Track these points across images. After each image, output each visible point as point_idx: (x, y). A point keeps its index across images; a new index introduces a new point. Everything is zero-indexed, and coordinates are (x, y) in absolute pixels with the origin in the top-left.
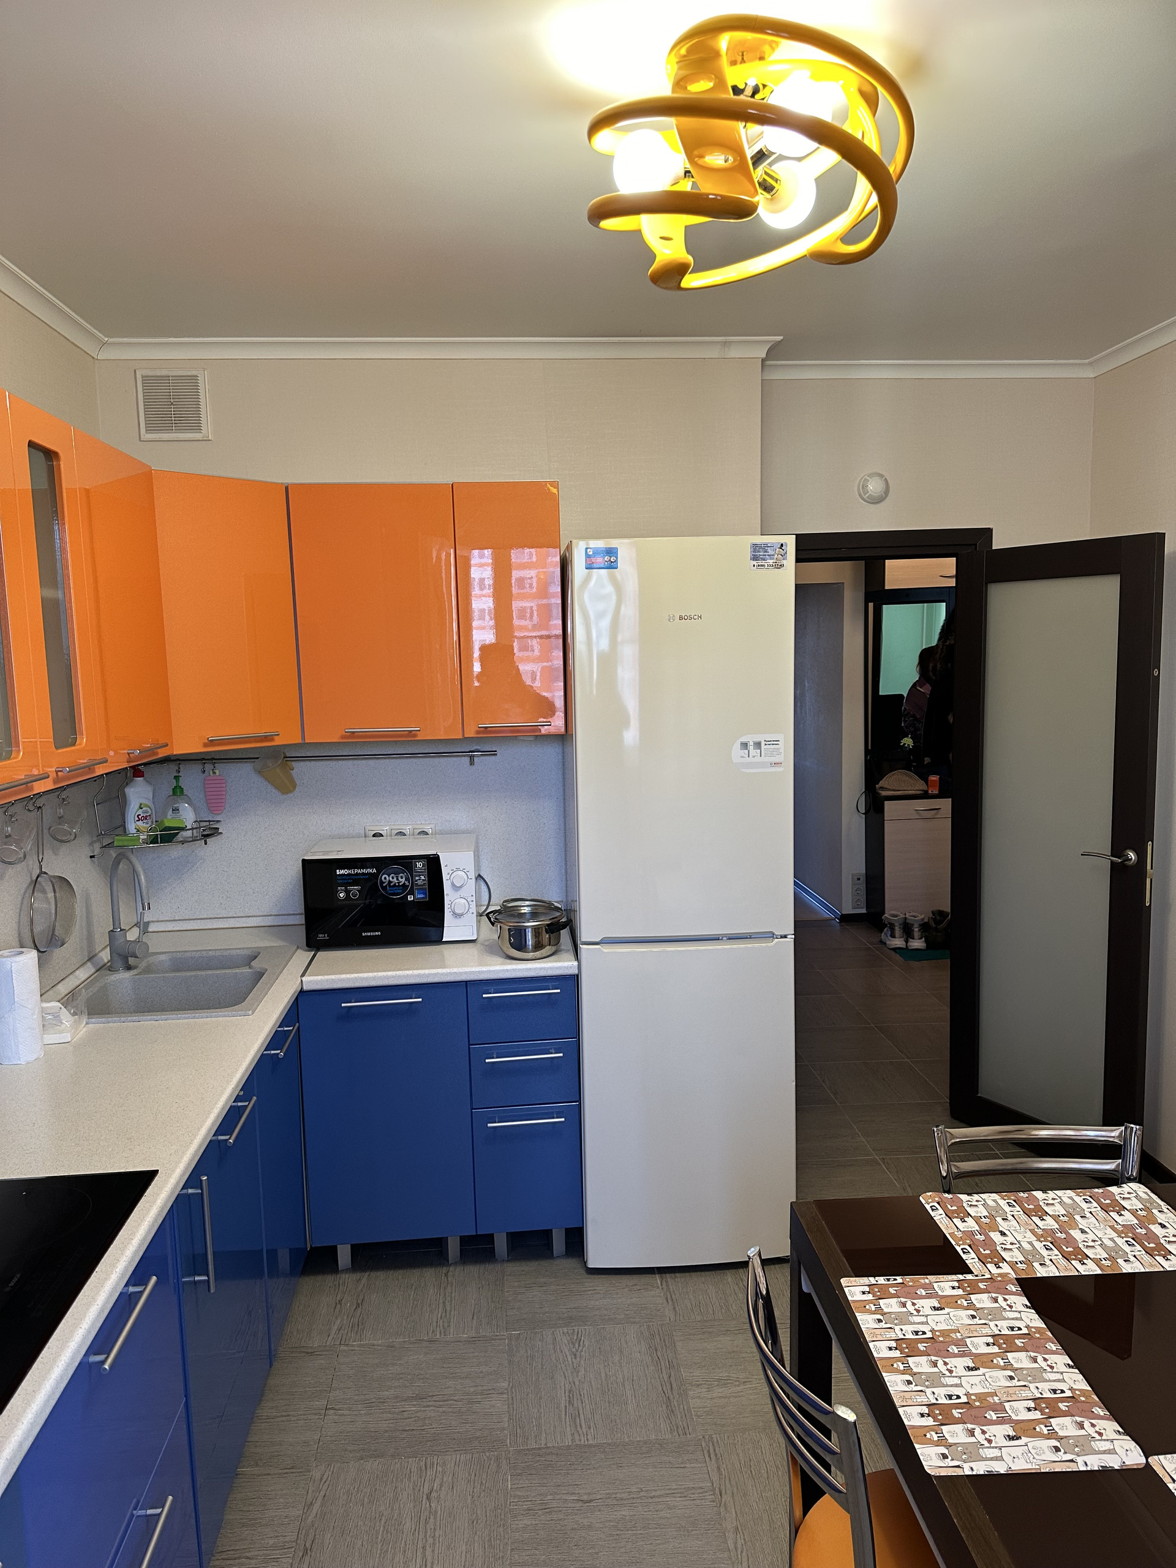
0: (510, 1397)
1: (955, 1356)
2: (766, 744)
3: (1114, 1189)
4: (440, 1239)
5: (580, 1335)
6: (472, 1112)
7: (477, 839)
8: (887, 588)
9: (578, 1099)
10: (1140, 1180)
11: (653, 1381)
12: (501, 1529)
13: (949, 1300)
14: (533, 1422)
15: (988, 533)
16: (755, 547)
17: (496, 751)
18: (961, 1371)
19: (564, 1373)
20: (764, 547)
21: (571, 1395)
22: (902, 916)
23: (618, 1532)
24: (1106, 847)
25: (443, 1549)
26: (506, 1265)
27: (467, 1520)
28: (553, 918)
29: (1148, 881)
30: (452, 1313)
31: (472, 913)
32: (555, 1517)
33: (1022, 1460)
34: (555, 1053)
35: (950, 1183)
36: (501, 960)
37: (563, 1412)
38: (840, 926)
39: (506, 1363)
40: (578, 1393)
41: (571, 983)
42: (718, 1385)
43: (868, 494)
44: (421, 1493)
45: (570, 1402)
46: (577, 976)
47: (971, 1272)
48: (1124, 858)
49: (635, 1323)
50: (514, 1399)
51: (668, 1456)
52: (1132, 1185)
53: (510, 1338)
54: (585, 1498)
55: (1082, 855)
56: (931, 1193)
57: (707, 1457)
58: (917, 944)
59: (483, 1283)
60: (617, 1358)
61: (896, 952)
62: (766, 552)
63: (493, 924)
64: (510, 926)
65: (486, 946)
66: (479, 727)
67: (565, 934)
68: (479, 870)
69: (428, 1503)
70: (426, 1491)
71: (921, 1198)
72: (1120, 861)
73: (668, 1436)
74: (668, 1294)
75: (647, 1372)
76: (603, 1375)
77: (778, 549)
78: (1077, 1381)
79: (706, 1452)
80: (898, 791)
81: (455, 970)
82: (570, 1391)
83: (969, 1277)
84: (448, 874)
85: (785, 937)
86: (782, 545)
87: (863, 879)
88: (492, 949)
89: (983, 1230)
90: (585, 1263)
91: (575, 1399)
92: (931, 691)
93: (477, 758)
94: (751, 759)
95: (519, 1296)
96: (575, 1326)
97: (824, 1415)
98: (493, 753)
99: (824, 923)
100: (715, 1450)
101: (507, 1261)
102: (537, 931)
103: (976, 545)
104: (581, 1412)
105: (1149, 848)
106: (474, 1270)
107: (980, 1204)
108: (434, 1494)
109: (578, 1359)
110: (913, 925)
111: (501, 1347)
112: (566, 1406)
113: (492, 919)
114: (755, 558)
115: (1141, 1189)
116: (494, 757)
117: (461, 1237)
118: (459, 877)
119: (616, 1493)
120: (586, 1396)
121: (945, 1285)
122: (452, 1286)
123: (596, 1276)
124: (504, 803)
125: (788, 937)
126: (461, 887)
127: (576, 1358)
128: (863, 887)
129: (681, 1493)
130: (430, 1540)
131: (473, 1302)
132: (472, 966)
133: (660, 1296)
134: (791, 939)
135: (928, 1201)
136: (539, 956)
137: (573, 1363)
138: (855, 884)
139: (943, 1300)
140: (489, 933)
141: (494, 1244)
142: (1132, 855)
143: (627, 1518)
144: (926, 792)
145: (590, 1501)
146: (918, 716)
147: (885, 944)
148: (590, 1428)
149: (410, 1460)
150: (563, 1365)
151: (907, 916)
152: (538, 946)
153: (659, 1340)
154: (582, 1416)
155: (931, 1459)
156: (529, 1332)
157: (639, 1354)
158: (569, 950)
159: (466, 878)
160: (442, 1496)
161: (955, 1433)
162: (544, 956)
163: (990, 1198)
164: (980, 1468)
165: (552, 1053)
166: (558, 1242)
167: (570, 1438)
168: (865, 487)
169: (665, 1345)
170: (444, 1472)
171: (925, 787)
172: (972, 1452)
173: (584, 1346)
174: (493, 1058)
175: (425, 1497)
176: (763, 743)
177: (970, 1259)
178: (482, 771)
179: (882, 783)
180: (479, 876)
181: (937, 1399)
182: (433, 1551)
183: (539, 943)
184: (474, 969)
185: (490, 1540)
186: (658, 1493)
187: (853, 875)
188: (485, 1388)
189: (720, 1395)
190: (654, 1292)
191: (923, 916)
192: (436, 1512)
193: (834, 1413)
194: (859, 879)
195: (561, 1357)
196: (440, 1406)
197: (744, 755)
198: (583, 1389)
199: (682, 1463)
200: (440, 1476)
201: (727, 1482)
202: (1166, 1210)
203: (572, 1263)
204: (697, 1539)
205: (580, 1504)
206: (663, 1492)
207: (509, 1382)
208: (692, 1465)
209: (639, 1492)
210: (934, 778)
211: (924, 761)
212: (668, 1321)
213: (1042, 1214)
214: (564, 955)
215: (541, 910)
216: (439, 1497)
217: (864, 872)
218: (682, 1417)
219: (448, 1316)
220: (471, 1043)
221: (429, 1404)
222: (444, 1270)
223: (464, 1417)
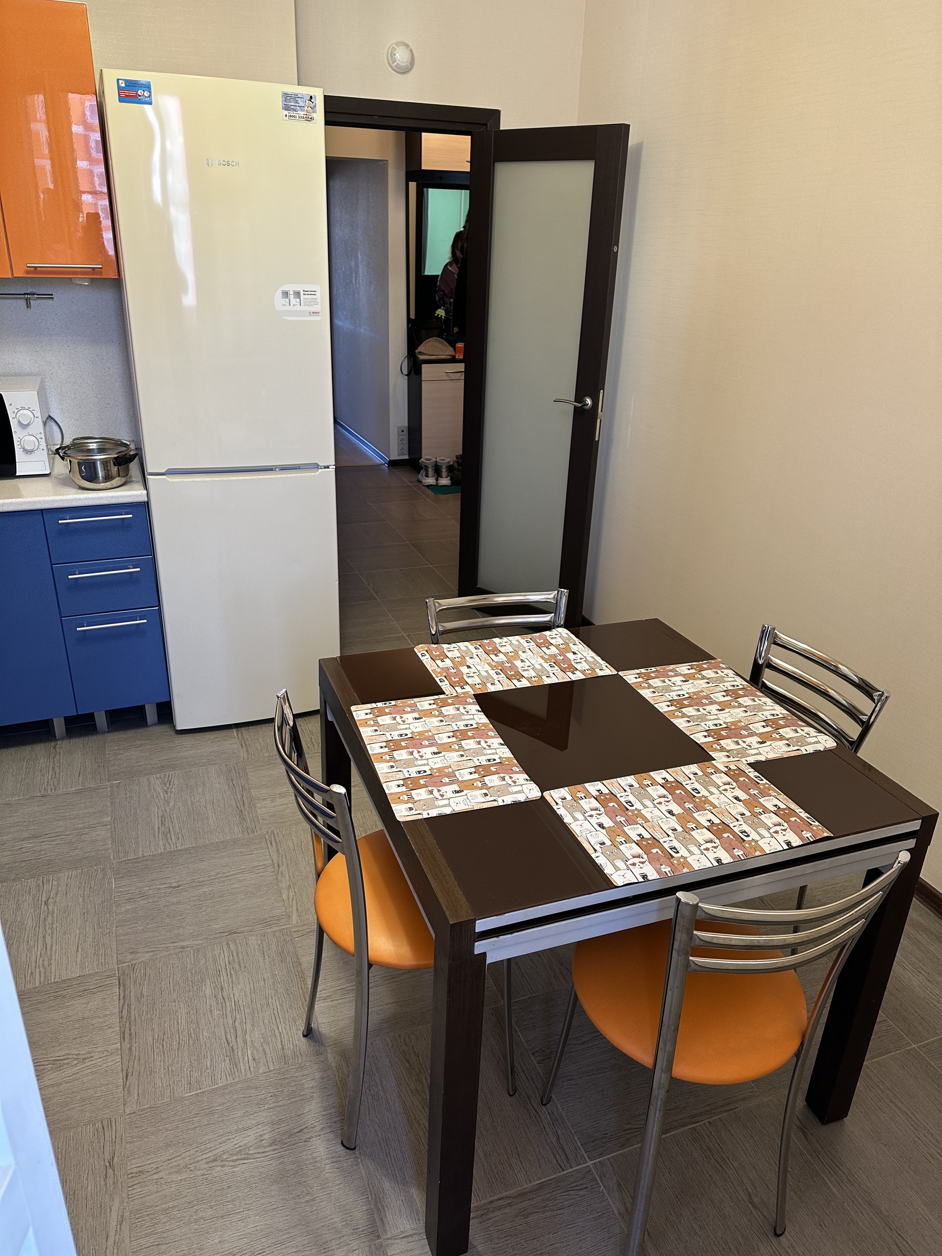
0: (113, 827)
1: (426, 746)
2: (304, 294)
3: (547, 633)
4: (47, 721)
5: (170, 778)
6: (61, 620)
7: (42, 382)
8: (423, 168)
9: (157, 605)
10: (566, 626)
11: (229, 801)
12: (108, 915)
13: (426, 712)
14: (132, 841)
15: (496, 114)
16: (286, 96)
17: (52, 295)
18: (429, 755)
19: (157, 805)
20: (295, 97)
21: (163, 820)
22: (434, 460)
23: (200, 903)
24: (571, 395)
25: (60, 934)
26: (107, 735)
27: (79, 914)
28: (120, 452)
29: (598, 421)
30: (61, 774)
31: (43, 450)
32: (151, 900)
33: (462, 804)
34: (133, 568)
35: (438, 638)
36: (74, 490)
37: (157, 831)
38: (389, 469)
39: (109, 804)
40: (169, 817)
41: (143, 509)
42: (280, 797)
43: (396, 63)
44: (40, 901)
45: (162, 824)
46: (148, 503)
47: (443, 693)
48: (583, 403)
49: (215, 764)
50: (116, 827)
51: (240, 848)
52: (560, 629)
53: (112, 786)
54: (174, 885)
55: (554, 401)
56: (422, 645)
57: (269, 844)
58: (445, 481)
59: (87, 750)
60: (200, 790)
61: (428, 488)
62: (297, 102)
63: (63, 458)
64: (80, 460)
65: (60, 479)
66: (28, 267)
67: (134, 466)
68: (48, 409)
69: (46, 907)
70: (44, 899)
71: (415, 649)
72: (580, 405)
73: (240, 835)
74: (243, 741)
75: (224, 796)
76: (189, 803)
77: (307, 101)
78: (505, 753)
79: (268, 842)
80: (432, 355)
81: (29, 499)
82: (162, 817)
83: (442, 696)
84: (14, 412)
85: (328, 467)
86: (311, 97)
87: (406, 431)
88: (66, 482)
89: (455, 666)
90: (175, 727)
91: (166, 822)
92: (459, 272)
93: (34, 301)
94: (291, 308)
95: (119, 756)
96: (167, 772)
97: (325, 794)
98: (50, 297)
99: (376, 467)
100: (275, 840)
101: (108, 732)
102: (105, 463)
103: (486, 125)
104: (171, 830)
105: (601, 395)
106: (78, 742)
107: (454, 650)
108: (51, 901)
109: (169, 794)
110: (442, 466)
111: (104, 794)
112: (159, 827)
113: (61, 454)
114: (286, 108)
115: (564, 632)
116: (51, 300)
117: (65, 717)
118: (25, 416)
119: (199, 878)
120: (175, 818)
121: (424, 703)
122: (60, 755)
123: (183, 735)
124: (66, 347)
125: (330, 467)
126: (28, 425)
127: (167, 794)
128: (406, 438)
129: (249, 870)
130: (49, 931)
131: (79, 765)
132: (46, 496)
133: (235, 744)
134: (332, 470)
135: (419, 650)
136: (110, 487)
137: (164, 797)
138: (400, 435)
139: (422, 713)
140: (61, 467)
141: (95, 721)
142: (589, 401)
143: (208, 893)
144: (454, 357)
145: (178, 887)
146: (446, 292)
147: (421, 482)
148: (178, 839)
149: (29, 880)
150: (156, 800)
151: (437, 460)
152: (108, 478)
153: (234, 773)
154: (172, 832)
155: (401, 812)
156: (128, 780)
157: (218, 785)
158: (139, 482)
159: (32, 416)
160: (57, 901)
161: (420, 794)
162: (114, 486)
163: (462, 645)
164: (434, 813)
165: (130, 569)
166: (151, 714)
167: (162, 848)
168: (393, 55)
169: (240, 776)
170: (58, 885)
171: (453, 353)
172: (429, 804)
173: (174, 785)
174: (75, 574)
175: (43, 903)
176: (302, 293)
177: (445, 686)
178: (40, 314)
179: (420, 349)
180: (49, 416)
181: (410, 775)
182: (52, 938)
183: (109, 475)
184: (47, 498)
185: (99, 924)
186: (232, 873)
187: (398, 428)
188: (92, 823)
189: (280, 803)
190: (231, 742)
191: (449, 460)
192: (53, 912)
193: (330, 790)
194: (403, 431)
195: (155, 795)
196: (53, 841)
197: (285, 303)
198: (173, 814)
199: (250, 851)
200: (56, 888)
201: (284, 858)
202: (578, 643)
203: (165, 728)
204: (260, 898)
205: (171, 889)
206: (235, 872)
207: (112, 817)
208: (258, 852)
209: (217, 875)
210: (460, 345)
211: (453, 330)
212: (242, 760)
213: (496, 652)
214: (136, 486)
215: (107, 446)
216: (55, 903)
217: (407, 425)
218: (251, 822)
219: (57, 778)
220: (53, 563)
221: (43, 840)
222: (53, 744)
223: (74, 846)
